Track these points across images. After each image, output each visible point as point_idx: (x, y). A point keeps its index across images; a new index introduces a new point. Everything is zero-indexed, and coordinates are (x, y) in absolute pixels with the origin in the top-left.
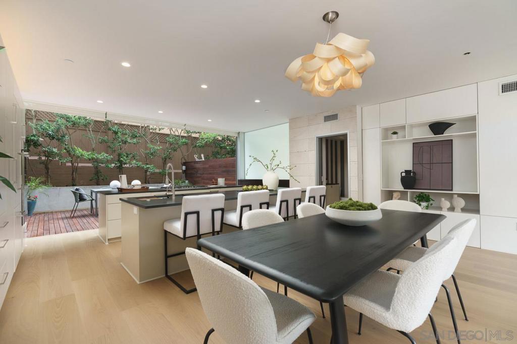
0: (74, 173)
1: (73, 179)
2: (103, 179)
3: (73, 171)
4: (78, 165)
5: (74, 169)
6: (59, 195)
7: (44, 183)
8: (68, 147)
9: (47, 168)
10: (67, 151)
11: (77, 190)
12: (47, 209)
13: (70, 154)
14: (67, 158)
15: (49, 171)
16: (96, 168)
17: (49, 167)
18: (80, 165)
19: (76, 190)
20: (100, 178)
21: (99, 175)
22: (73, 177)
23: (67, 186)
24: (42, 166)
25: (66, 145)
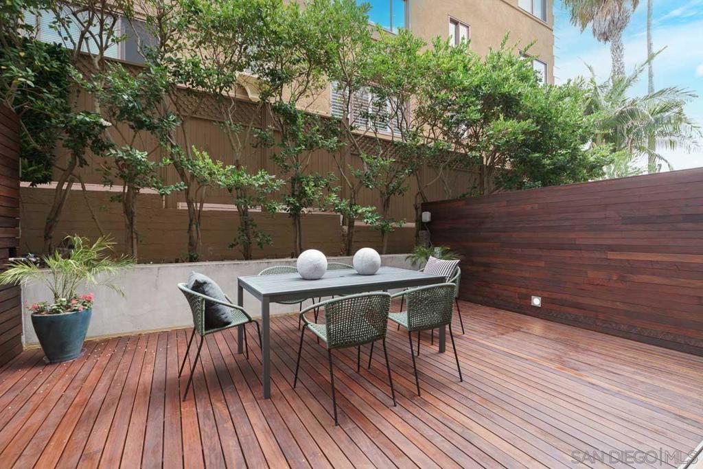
0: (194, 226)
1: (191, 244)
2: (259, 244)
3: (191, 221)
4: (201, 206)
5: (195, 217)
6: (156, 287)
7: (116, 255)
8: (178, 153)
9: (129, 213)
10: (175, 164)
11: (199, 286)
12: (127, 329)
13: (182, 175)
14: (174, 184)
15: (135, 220)
16: (243, 213)
17: (135, 210)
18: (207, 207)
19: (193, 289)
20: (253, 240)
21: (251, 231)
22: (190, 238)
23: (177, 261)
24: (119, 207)
25: (172, 146)
